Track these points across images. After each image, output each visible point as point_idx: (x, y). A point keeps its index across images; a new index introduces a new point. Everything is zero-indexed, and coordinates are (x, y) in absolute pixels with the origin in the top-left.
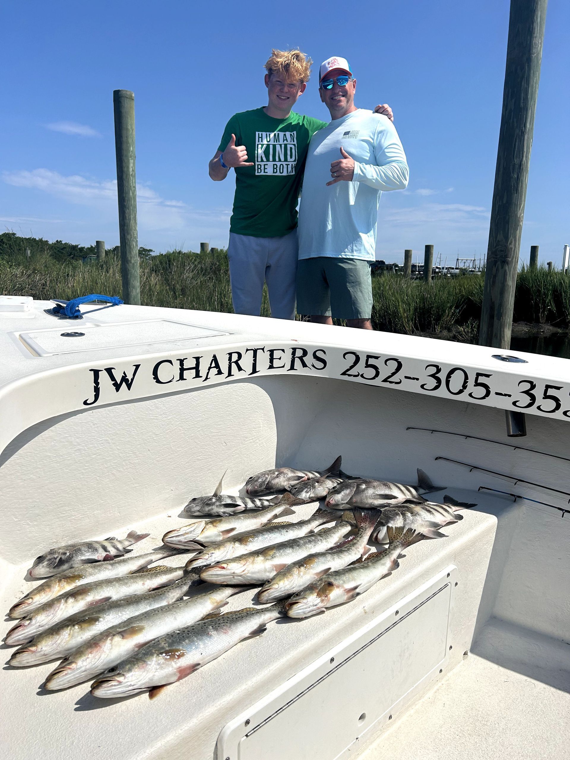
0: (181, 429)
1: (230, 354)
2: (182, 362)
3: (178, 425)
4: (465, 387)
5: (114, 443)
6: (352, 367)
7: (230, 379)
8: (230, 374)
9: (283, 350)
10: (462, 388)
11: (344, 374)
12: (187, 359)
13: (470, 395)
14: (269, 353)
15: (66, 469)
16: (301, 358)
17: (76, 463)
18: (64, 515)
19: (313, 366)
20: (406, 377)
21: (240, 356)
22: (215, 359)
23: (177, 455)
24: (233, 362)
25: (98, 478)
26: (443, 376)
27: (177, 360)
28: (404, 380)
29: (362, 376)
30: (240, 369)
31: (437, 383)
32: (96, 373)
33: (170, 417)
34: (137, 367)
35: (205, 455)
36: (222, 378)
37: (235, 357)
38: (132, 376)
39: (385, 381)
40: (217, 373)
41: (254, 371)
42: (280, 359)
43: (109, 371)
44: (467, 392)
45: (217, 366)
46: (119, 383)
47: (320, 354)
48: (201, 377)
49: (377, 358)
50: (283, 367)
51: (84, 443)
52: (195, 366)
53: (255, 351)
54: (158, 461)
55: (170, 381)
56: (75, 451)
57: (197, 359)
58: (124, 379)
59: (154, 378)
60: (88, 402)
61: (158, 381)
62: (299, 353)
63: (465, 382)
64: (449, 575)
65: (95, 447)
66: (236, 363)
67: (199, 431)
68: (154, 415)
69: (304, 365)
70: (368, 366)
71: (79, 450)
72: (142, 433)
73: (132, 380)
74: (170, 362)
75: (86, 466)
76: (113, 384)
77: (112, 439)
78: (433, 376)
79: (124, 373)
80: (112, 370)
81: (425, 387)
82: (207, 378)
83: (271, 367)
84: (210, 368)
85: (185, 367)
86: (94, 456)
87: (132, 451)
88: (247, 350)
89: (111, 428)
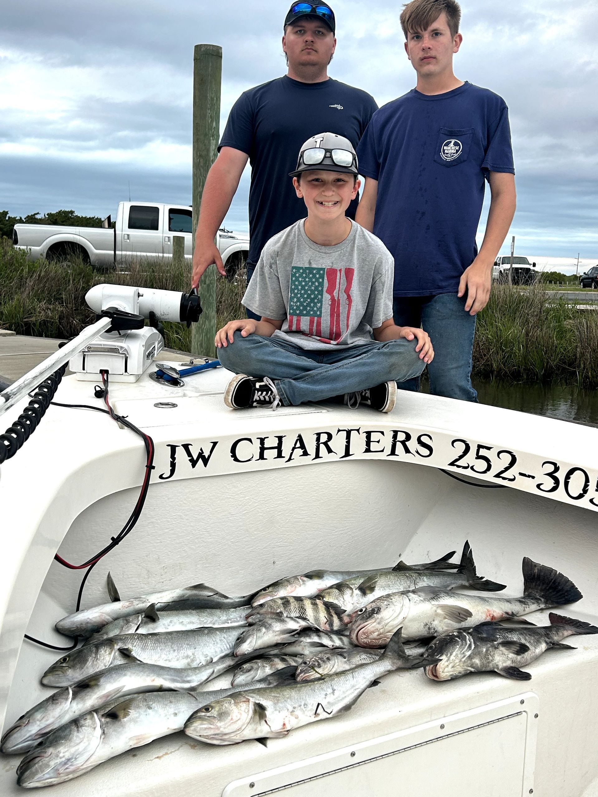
0: (260, 511)
1: (319, 435)
2: (262, 441)
3: (255, 507)
4: (585, 491)
5: (187, 519)
6: (461, 457)
7: (318, 461)
8: (317, 456)
9: (382, 433)
10: (582, 492)
11: (452, 464)
12: (268, 437)
13: (591, 501)
14: (365, 435)
15: (139, 540)
16: (403, 443)
17: (149, 535)
18: (133, 586)
19: (417, 452)
20: (521, 474)
21: (330, 436)
22: (300, 439)
23: (254, 539)
24: (321, 443)
25: (169, 553)
26: (561, 475)
27: (257, 438)
28: (518, 477)
29: (472, 468)
30: (330, 451)
31: (554, 484)
32: (173, 448)
33: (247, 498)
34: (215, 444)
35: (286, 542)
36: (308, 460)
37: (324, 438)
38: (209, 453)
39: (498, 476)
40: (302, 454)
41: (347, 454)
42: (378, 442)
43: (186, 447)
44: (587, 497)
45: (303, 446)
46: (195, 459)
47: (424, 439)
48: (284, 457)
49: (489, 448)
50: (382, 451)
51: (158, 517)
52: (277, 445)
53: (349, 433)
54: (232, 542)
55: (249, 460)
56: (149, 523)
57: (280, 438)
58: (201, 455)
59: (232, 456)
60: (164, 476)
61: (236, 460)
62: (401, 437)
63: (586, 485)
64: (522, 702)
65: (168, 521)
66: (326, 444)
67: (279, 515)
68: (230, 494)
69: (407, 451)
70: (479, 457)
71: (152, 522)
72: (217, 511)
73: (209, 457)
74: (250, 440)
75: (158, 540)
76: (190, 460)
77: (187, 515)
78: (550, 475)
79: (201, 450)
80: (190, 446)
81: (541, 487)
82: (290, 459)
83: (368, 450)
84: (294, 449)
85: (266, 446)
86: (166, 531)
87: (205, 529)
88: (339, 431)
89: (185, 503)
